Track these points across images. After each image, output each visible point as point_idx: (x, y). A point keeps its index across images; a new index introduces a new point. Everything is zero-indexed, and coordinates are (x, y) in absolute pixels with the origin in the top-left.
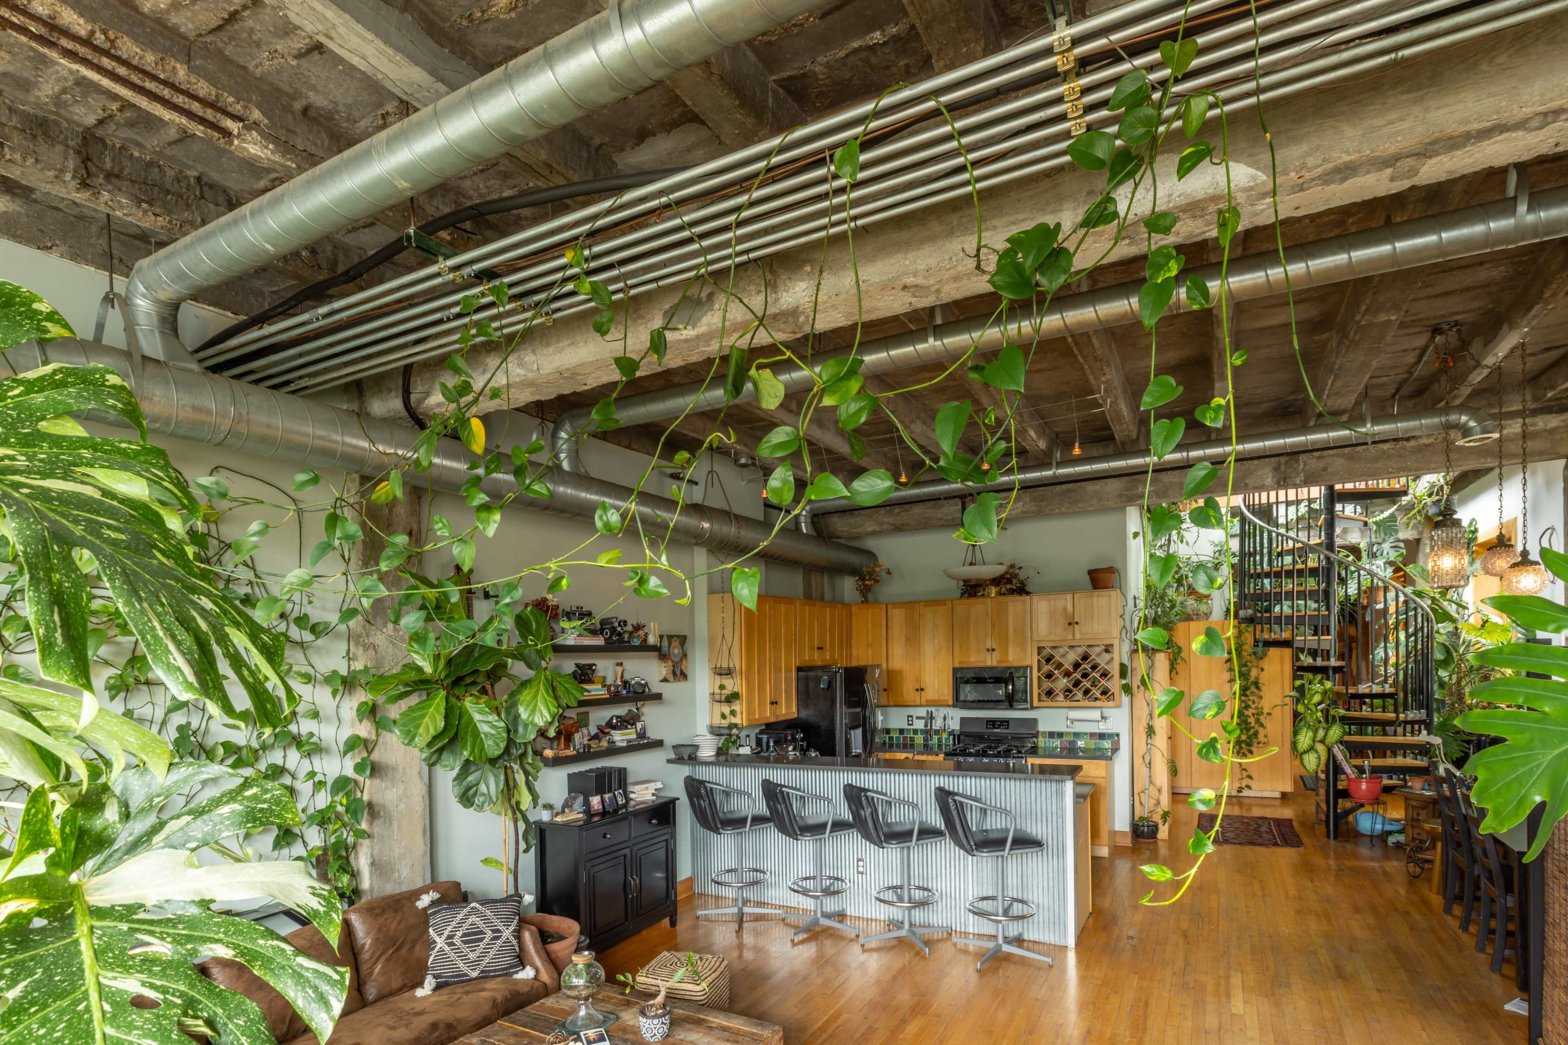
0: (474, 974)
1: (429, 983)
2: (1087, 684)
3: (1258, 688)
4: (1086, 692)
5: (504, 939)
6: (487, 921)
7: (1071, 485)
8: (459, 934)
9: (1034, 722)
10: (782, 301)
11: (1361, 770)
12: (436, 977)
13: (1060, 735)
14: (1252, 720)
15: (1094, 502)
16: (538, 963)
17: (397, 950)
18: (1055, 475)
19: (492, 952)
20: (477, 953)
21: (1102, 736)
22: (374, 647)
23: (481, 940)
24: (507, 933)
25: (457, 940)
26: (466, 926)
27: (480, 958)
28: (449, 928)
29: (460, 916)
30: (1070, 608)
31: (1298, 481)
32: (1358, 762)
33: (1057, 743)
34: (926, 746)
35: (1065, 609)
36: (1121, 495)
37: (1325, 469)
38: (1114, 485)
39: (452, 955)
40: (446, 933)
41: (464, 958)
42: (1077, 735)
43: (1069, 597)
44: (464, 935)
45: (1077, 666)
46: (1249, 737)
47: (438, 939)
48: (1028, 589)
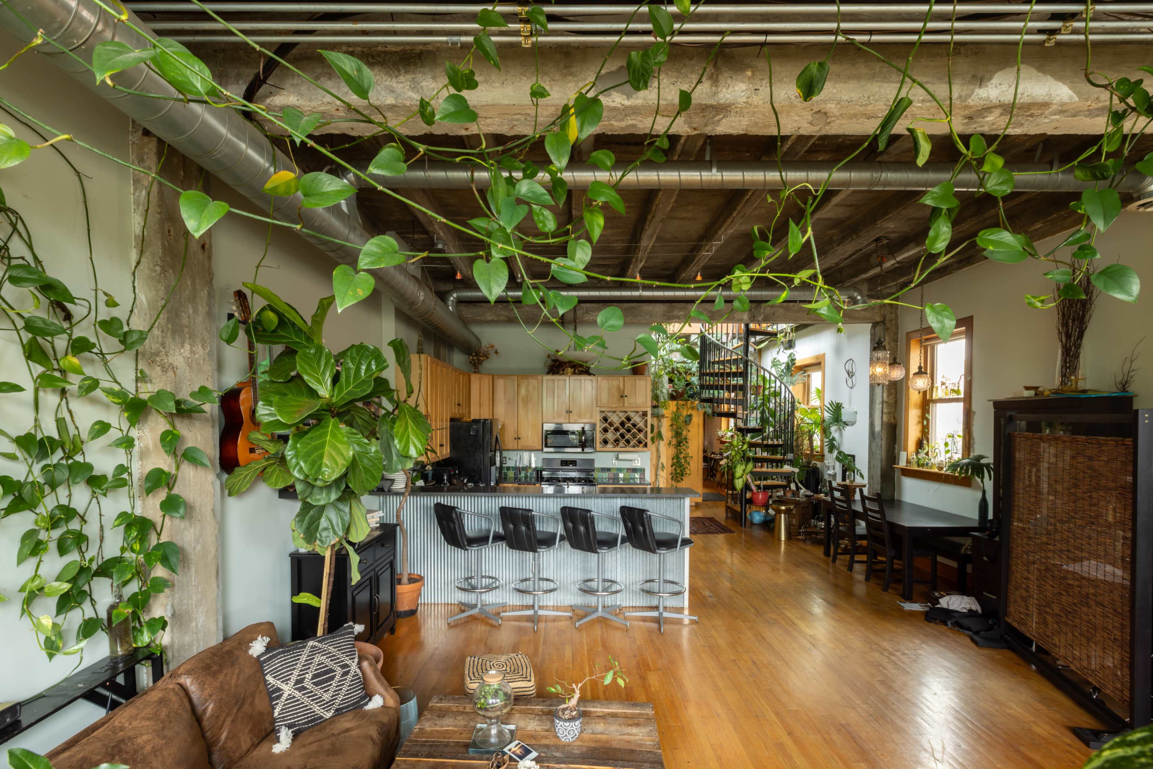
0: (328, 715)
1: (285, 737)
2: (628, 436)
3: (687, 442)
4: (628, 442)
5: (352, 673)
6: (333, 658)
7: (634, 304)
8: (309, 676)
9: (592, 461)
10: (721, 95)
11: (759, 487)
12: (290, 726)
13: (609, 470)
14: (683, 461)
15: (647, 317)
16: (382, 690)
17: (240, 708)
18: (640, 296)
19: (345, 688)
20: (331, 693)
21: (635, 470)
22: (174, 369)
23: (332, 678)
24: (354, 667)
25: (308, 683)
26: (313, 667)
27: (334, 697)
28: (296, 673)
29: (304, 658)
30: (622, 387)
31: (760, 319)
32: (758, 482)
33: (605, 475)
34: (515, 479)
35: (619, 387)
36: (664, 315)
37: (774, 314)
38: (660, 308)
39: (306, 700)
40: (294, 678)
41: (318, 700)
42: (620, 470)
43: (621, 379)
44: (315, 676)
45: (622, 424)
46: (681, 471)
47: (284, 687)
48: (591, 371)
